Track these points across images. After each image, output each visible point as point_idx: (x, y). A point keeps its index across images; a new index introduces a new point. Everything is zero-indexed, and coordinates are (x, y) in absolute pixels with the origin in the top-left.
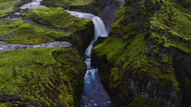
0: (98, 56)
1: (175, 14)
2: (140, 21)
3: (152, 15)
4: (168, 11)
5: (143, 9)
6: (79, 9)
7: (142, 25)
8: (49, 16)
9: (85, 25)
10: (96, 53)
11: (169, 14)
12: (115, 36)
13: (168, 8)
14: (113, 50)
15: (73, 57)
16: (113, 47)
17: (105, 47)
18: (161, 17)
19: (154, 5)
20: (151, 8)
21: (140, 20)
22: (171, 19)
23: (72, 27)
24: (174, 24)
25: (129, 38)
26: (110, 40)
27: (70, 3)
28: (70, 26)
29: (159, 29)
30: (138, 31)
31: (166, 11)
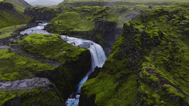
0: (86, 95)
1: (180, 51)
2: (135, 58)
3: (149, 51)
4: (170, 47)
5: (138, 43)
6: (80, 35)
7: (137, 63)
8: (39, 44)
9: (78, 56)
10: (85, 91)
11: (171, 52)
12: (108, 71)
13: (170, 43)
14: (103, 90)
15: (49, 100)
16: (104, 86)
17: (96, 84)
18: (160, 55)
19: (151, 39)
20: (149, 44)
21: (136, 56)
22: (174, 58)
23: (62, 58)
24: (178, 65)
25: (121, 78)
26: (102, 76)
27: (71, 29)
28: (59, 57)
29: (150, 80)
30: (132, 69)
31: (168, 47)
